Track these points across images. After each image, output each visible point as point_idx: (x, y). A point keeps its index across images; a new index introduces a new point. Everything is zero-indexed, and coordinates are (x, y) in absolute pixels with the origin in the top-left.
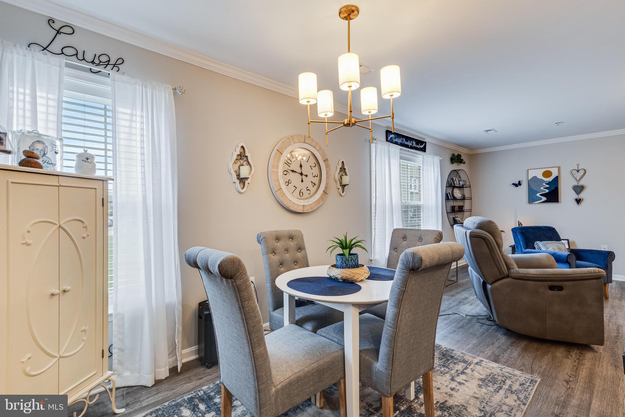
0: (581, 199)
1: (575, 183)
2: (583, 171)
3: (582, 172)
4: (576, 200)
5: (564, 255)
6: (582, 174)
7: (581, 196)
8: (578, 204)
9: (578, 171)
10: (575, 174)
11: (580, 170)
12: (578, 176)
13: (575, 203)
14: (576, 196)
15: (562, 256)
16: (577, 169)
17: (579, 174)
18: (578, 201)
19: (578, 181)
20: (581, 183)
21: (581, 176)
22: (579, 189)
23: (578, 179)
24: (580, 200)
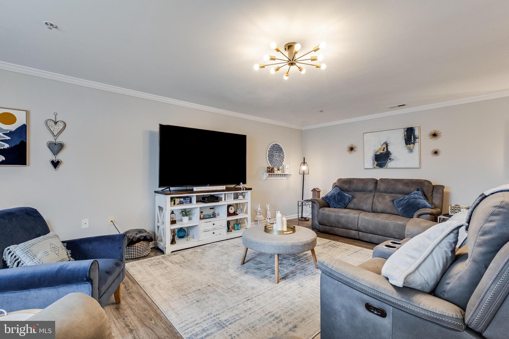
0: (60, 161)
1: (52, 139)
2: (62, 124)
3: (61, 126)
4: (53, 162)
5: (84, 268)
6: (61, 128)
7: (60, 157)
8: (55, 168)
9: (56, 123)
10: (52, 127)
11: (58, 122)
12: (56, 129)
13: (51, 166)
14: (52, 157)
15: (79, 271)
16: (54, 120)
17: (57, 127)
18: (56, 164)
19: (55, 136)
20: (60, 139)
21: (59, 130)
22: (56, 148)
23: (56, 133)
24: (58, 162)
